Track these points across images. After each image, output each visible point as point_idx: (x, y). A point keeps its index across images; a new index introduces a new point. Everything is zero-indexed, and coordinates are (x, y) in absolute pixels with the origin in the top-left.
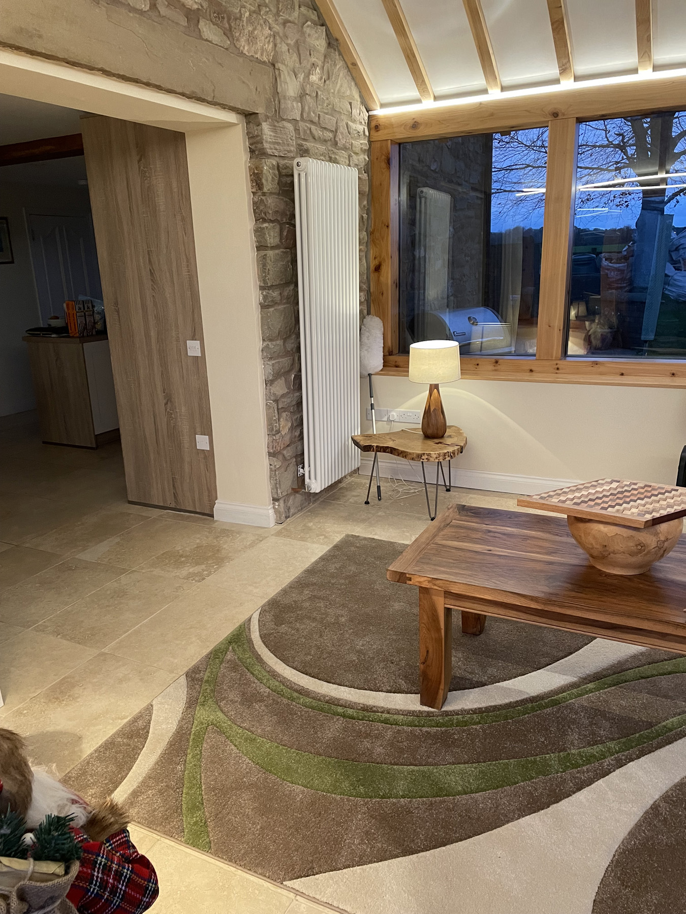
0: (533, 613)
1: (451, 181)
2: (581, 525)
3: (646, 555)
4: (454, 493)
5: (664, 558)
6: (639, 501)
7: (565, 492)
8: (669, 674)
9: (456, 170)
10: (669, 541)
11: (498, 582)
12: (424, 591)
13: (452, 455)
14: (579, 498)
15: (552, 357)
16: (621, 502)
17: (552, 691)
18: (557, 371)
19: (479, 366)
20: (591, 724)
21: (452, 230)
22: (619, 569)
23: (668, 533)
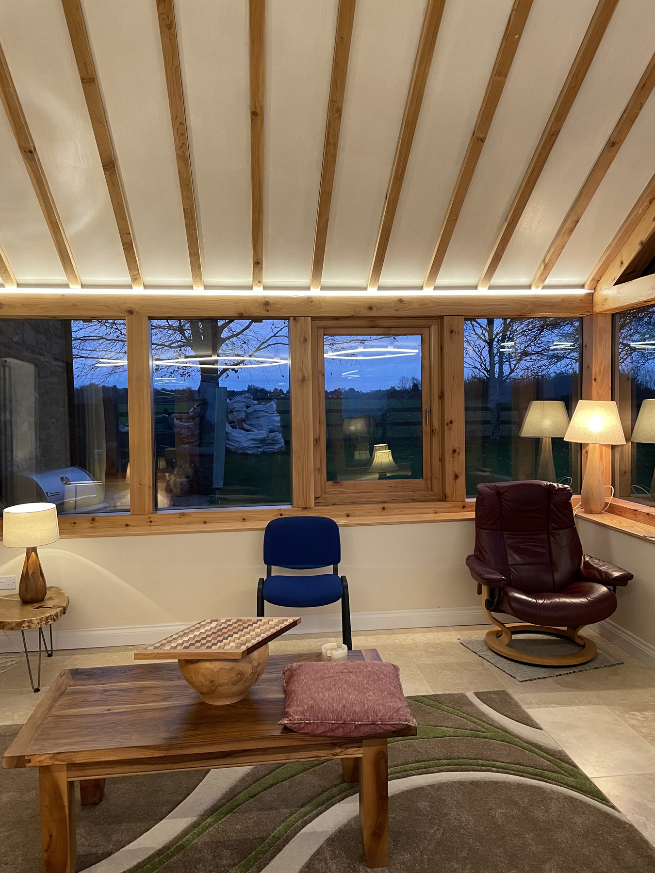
0: (154, 762)
1: (33, 352)
2: (192, 667)
3: (244, 682)
4: (57, 658)
5: (259, 681)
6: (235, 636)
7: (175, 639)
8: (271, 787)
9: (37, 342)
10: (261, 665)
11: (121, 740)
12: (45, 770)
13: (55, 618)
14: (188, 641)
15: (145, 512)
16: (221, 638)
17: (176, 837)
18: (151, 524)
19: (76, 525)
20: (214, 857)
21: (37, 395)
22: (225, 700)
23: (259, 659)
